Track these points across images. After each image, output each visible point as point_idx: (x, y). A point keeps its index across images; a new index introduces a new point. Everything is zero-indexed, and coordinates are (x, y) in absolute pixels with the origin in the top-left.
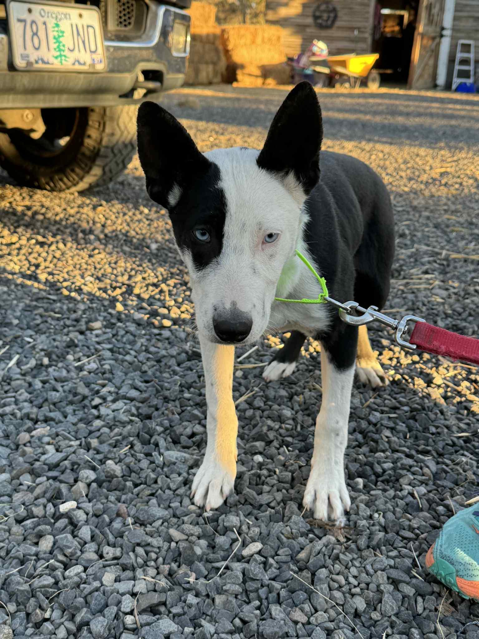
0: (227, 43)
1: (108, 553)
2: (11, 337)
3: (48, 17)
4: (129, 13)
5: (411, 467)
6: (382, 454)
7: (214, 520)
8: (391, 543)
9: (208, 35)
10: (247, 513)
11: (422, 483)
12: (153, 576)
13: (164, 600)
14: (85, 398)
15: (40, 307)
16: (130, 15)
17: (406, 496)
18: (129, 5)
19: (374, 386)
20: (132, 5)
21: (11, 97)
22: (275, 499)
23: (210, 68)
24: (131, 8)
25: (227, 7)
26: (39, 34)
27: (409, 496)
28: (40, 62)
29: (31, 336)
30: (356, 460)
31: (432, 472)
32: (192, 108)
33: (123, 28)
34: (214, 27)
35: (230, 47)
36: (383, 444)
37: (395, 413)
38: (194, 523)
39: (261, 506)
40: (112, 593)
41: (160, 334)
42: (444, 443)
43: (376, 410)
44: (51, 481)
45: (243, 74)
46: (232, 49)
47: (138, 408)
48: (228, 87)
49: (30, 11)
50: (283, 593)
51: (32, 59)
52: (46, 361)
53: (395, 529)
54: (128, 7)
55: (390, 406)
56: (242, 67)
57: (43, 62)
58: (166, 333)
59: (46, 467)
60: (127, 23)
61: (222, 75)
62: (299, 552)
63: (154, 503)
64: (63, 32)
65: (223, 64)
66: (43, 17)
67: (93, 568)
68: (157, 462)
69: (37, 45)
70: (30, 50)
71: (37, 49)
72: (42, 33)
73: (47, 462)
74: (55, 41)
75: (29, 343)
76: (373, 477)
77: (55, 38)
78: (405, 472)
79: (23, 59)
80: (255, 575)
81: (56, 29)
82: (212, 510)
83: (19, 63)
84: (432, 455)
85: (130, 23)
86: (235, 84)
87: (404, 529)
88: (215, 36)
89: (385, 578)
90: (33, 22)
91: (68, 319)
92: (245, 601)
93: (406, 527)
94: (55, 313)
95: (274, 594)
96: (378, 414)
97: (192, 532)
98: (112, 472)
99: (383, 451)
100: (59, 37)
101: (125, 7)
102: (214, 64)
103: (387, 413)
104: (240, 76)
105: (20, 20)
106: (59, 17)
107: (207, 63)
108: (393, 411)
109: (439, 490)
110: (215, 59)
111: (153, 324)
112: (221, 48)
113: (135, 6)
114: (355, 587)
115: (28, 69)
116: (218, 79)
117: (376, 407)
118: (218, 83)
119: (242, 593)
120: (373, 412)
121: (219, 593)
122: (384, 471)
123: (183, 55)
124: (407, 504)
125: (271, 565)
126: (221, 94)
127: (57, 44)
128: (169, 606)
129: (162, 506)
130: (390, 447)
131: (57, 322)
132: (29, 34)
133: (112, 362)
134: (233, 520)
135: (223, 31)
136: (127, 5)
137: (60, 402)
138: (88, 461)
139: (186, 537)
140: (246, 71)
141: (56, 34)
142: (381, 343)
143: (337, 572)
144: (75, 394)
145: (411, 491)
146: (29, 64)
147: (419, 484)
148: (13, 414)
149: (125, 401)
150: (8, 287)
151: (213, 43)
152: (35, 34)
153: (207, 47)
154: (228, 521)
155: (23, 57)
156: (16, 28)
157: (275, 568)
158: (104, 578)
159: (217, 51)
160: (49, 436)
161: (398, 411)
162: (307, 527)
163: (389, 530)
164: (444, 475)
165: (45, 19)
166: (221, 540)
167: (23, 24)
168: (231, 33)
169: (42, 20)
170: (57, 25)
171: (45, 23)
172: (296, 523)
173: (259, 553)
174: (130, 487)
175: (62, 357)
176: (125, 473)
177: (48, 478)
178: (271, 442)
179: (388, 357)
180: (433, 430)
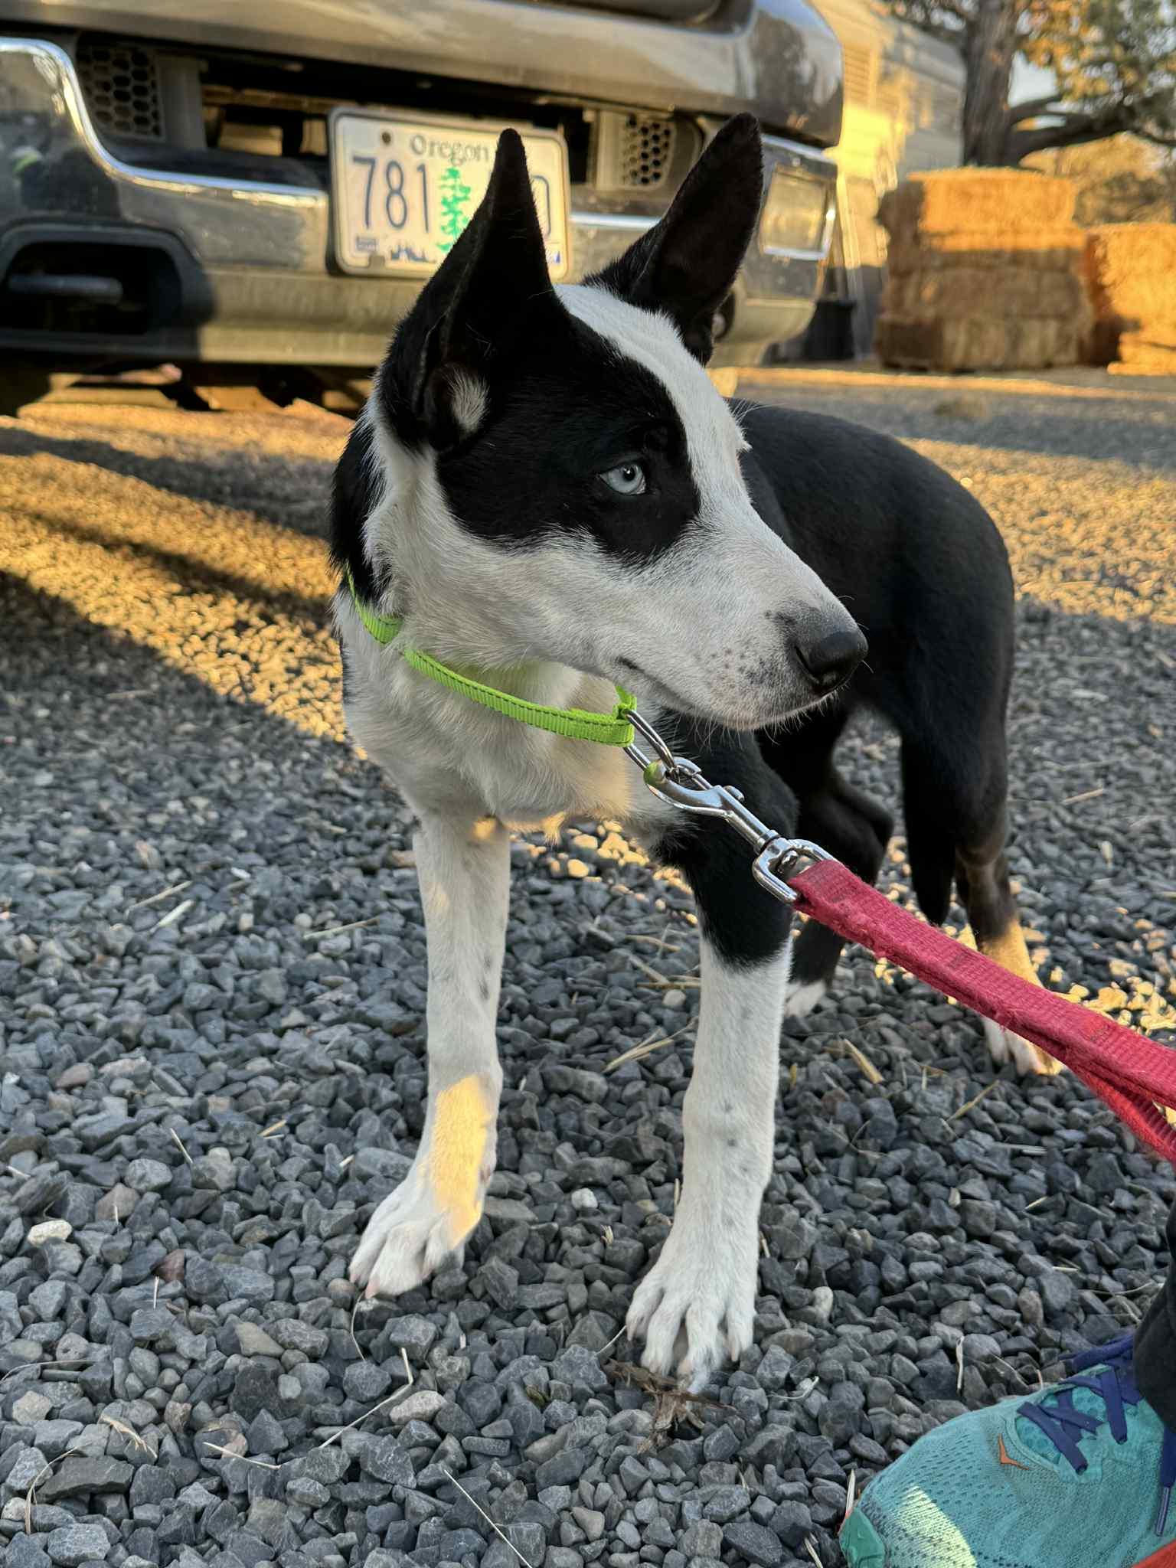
0: (1102, 268)
1: (66, 1351)
2: (205, 864)
3: (432, 153)
4: (656, 151)
5: (991, 1280)
6: (928, 1238)
7: (374, 1322)
8: (808, 1462)
9: (1052, 252)
10: (469, 1321)
11: (999, 1325)
12: (140, 1423)
13: (123, 1481)
14: (273, 1008)
15: (310, 809)
16: (659, 158)
17: (934, 1353)
18: (660, 132)
19: (1022, 1070)
20: (667, 133)
21: (342, 338)
22: (566, 1301)
23: (1052, 328)
24: (663, 140)
25: (1134, 189)
26: (406, 192)
27: (942, 1353)
28: (403, 256)
29: (249, 869)
30: (842, 1241)
31: (1046, 1306)
32: (967, 419)
33: (640, 187)
34: (1069, 231)
35: (1107, 279)
36: (941, 1212)
37: (1039, 1144)
38: (322, 1320)
39: (521, 1310)
40: (16, 1440)
41: (546, 892)
42: (1133, 1238)
43: (984, 1129)
44: (65, 1175)
45: (1138, 343)
46: (1114, 283)
47: (376, 1045)
48: (1096, 375)
49: (386, 138)
50: (430, 1527)
51: (384, 249)
52: (246, 921)
53: (839, 1429)
54: (656, 138)
55: (1031, 1123)
56: (1136, 326)
57: (411, 255)
58: (563, 891)
59: (76, 1144)
60: (649, 175)
61: (1081, 345)
62: (537, 1437)
63: (252, 1260)
64: (468, 190)
65: (1085, 318)
66: (418, 153)
67: (15, 1378)
68: (327, 1168)
69: (397, 217)
70: (380, 225)
71: (399, 226)
72: (413, 192)
73: (86, 1132)
74: (445, 209)
75: (238, 879)
76: (871, 1293)
77: (445, 202)
78: (965, 1291)
79: (360, 249)
80: (379, 1468)
81: (450, 182)
82: (379, 1296)
83: (352, 257)
84: (1081, 1264)
85: (657, 176)
86: (1113, 368)
87: (871, 1436)
88: (1070, 253)
89: (716, 1544)
90: (393, 164)
91: (358, 839)
92: (327, 1528)
93: (877, 1432)
94: (335, 823)
95: (404, 1526)
96: (986, 1141)
97: (297, 1339)
98: (207, 1176)
99: (938, 1232)
100: (457, 199)
101: (649, 137)
102: (1062, 318)
103: (1015, 1139)
104: (1126, 350)
105: (358, 160)
106: (460, 154)
107: (1043, 317)
108: (1035, 1138)
109: (1043, 1353)
110: (1065, 307)
111: (547, 867)
112: (1083, 280)
113: (674, 135)
114: (628, 1549)
115: (373, 271)
116: (1072, 354)
117: (990, 1121)
118: (1070, 365)
119: (326, 1506)
120: (973, 1132)
121: (269, 1495)
122: (910, 1280)
123: (810, 256)
124: (923, 1374)
125: (444, 1455)
126: (1067, 391)
127: (450, 217)
128: (134, 1500)
129: (271, 1270)
130: (963, 1225)
131: (328, 844)
132: (380, 191)
133: (392, 940)
134: (417, 1329)
135: (1092, 242)
136: (652, 133)
137: (209, 1009)
138: (173, 1143)
139: (275, 1349)
140: (1146, 335)
141: (449, 194)
142: (1108, 970)
143: (600, 1502)
144: (254, 998)
145: (951, 1342)
146: (375, 259)
147: (990, 1329)
148: (89, 1024)
149: (359, 1026)
150: (275, 764)
151: (1064, 270)
152: (396, 192)
153: (1047, 279)
154: (403, 1330)
155: (361, 243)
156: (347, 175)
157: (452, 1465)
158: (19, 1403)
159: (1072, 287)
160: (130, 1077)
161: (1046, 1140)
162: (598, 1379)
163: (823, 1429)
164: (1081, 1317)
165: (425, 158)
166: (361, 1373)
167: (365, 169)
168: (1114, 243)
169: (417, 160)
170: (454, 174)
171: (422, 168)
172: (571, 1365)
173: (431, 1420)
174: (229, 1215)
175: (286, 917)
176: (242, 1183)
177: (63, 1167)
178: (648, 1164)
179: (1109, 1007)
180: (1125, 1200)
